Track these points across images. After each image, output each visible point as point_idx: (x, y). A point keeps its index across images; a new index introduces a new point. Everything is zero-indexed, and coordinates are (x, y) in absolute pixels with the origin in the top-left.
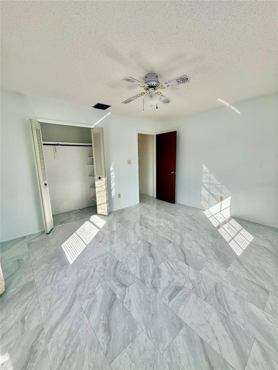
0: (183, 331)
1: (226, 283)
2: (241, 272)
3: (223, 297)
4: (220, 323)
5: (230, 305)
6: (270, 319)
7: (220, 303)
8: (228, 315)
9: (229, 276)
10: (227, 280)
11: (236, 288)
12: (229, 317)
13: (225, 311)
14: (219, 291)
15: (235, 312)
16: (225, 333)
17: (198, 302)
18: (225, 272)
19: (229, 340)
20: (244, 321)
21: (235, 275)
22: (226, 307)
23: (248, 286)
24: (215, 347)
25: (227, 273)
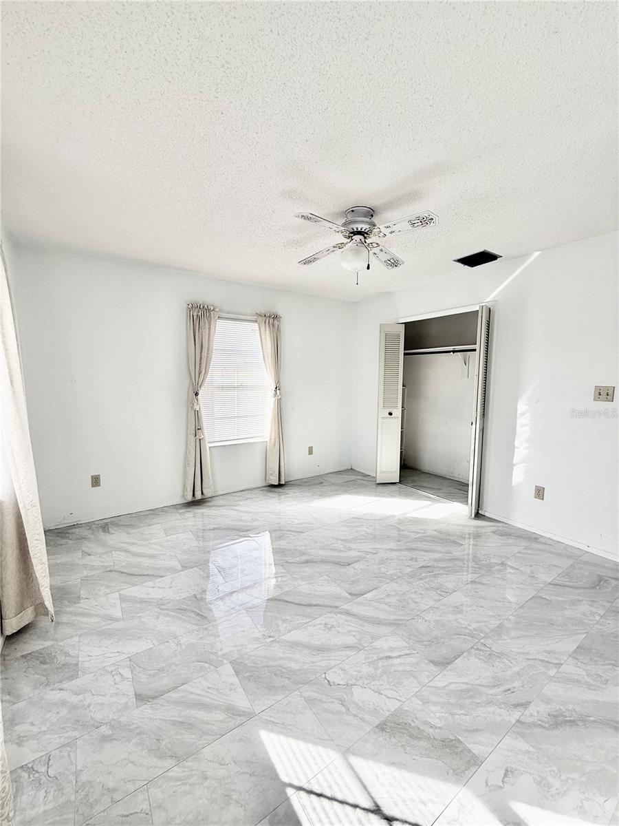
0: (180, 568)
1: (201, 636)
2: (209, 688)
3: (184, 618)
4: (161, 597)
5: (168, 618)
6: (118, 654)
7: (179, 609)
8: (161, 609)
9: (212, 653)
10: (206, 642)
11: (184, 646)
12: (158, 609)
13: (167, 610)
14: (196, 618)
15: (158, 618)
16: (151, 596)
17: (196, 588)
18: (224, 651)
19: (143, 596)
20: (143, 622)
21: (207, 665)
22: (171, 613)
23: (174, 670)
24: (150, 584)
25: (220, 653)
